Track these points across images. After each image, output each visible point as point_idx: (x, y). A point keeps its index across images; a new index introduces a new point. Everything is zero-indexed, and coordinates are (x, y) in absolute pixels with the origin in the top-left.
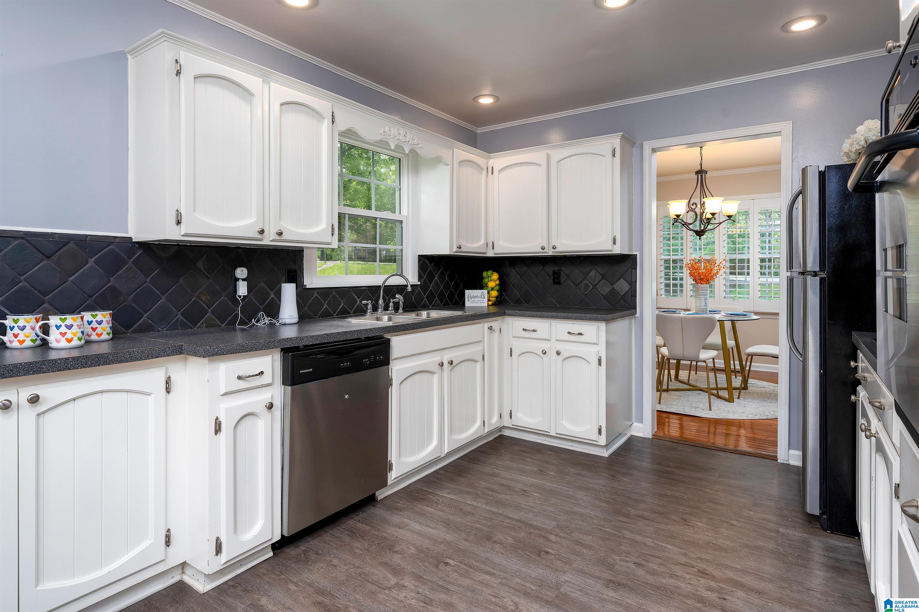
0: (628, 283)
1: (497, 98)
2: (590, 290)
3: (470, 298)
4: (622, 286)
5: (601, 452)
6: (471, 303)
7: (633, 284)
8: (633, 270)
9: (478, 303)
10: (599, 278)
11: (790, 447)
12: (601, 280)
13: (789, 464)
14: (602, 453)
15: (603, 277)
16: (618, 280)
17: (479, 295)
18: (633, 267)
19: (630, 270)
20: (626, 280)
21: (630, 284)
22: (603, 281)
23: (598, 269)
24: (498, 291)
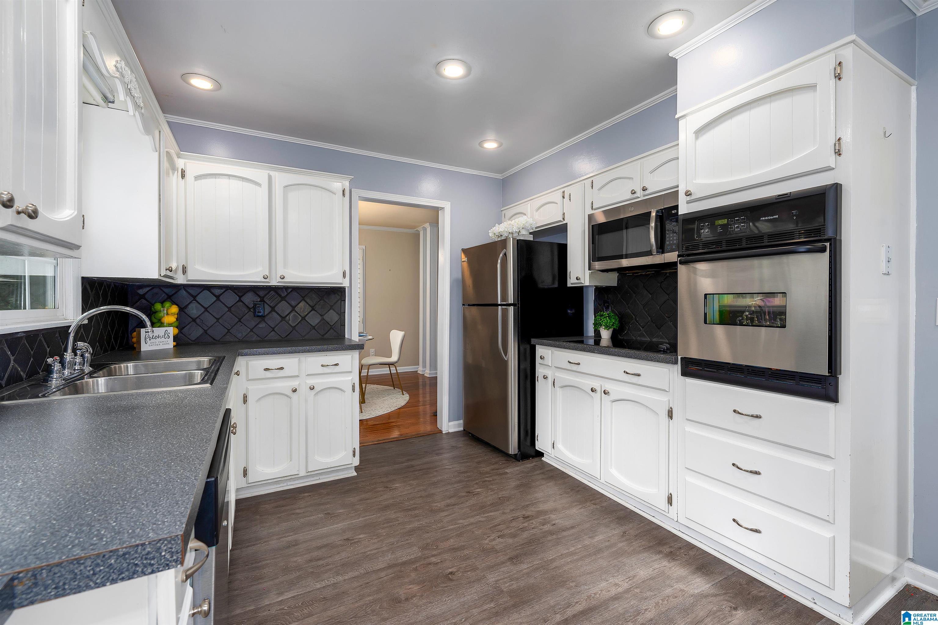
0: (337, 313)
1: (219, 86)
2: (299, 321)
3: (148, 340)
4: (331, 317)
5: (349, 473)
6: (149, 346)
7: (342, 314)
8: (342, 302)
9: (159, 345)
10: (308, 309)
11: (450, 421)
12: (311, 311)
13: (449, 433)
14: (351, 473)
15: (313, 309)
16: (329, 311)
17: (162, 334)
18: (342, 299)
19: (340, 301)
20: (335, 311)
21: (339, 314)
22: (313, 312)
23: (308, 301)
24: (177, 327)
